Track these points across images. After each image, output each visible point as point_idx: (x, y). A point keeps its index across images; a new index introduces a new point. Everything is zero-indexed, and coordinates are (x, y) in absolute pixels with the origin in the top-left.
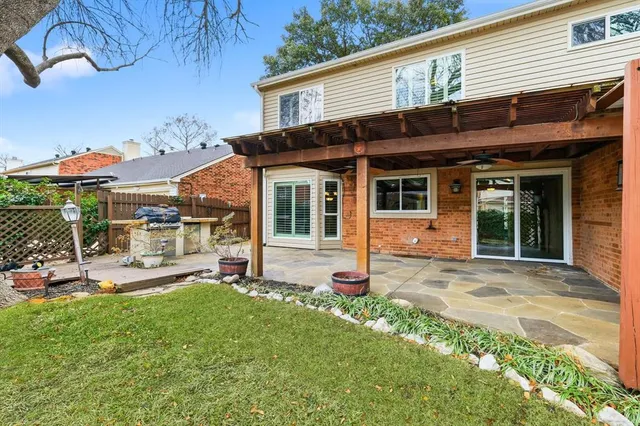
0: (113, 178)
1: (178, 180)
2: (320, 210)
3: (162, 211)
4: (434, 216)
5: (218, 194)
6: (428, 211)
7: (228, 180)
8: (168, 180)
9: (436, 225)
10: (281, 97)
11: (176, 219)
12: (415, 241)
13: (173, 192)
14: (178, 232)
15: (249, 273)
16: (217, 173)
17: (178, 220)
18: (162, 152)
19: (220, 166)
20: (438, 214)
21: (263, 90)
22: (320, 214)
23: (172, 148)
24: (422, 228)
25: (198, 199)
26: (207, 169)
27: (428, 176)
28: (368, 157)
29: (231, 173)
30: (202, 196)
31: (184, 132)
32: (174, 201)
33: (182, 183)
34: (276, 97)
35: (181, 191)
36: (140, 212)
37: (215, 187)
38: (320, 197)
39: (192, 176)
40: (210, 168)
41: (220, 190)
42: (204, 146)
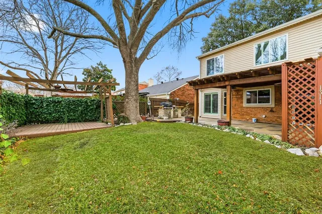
0: (148, 93)
1: (169, 93)
2: (222, 104)
3: (167, 103)
4: (273, 106)
5: (183, 98)
6: (270, 104)
7: (187, 93)
8: (166, 93)
9: (274, 110)
10: (207, 61)
11: (171, 106)
12: (264, 116)
13: (168, 98)
14: (171, 110)
15: (194, 121)
16: (182, 90)
17: (172, 106)
18: (162, 83)
19: (184, 87)
20: (275, 105)
21: (200, 59)
22: (222, 105)
23: (165, 81)
24: (268, 111)
25: (176, 100)
26: (179, 89)
27: (270, 89)
28: (231, 85)
29: (188, 90)
30: (178, 99)
31: (169, 73)
32: (169, 100)
33: (171, 94)
34: (205, 61)
35: (170, 97)
36: (162, 103)
37: (182, 95)
38: (222, 99)
39: (174, 92)
40: (180, 88)
41: (184, 97)
42: (177, 79)
